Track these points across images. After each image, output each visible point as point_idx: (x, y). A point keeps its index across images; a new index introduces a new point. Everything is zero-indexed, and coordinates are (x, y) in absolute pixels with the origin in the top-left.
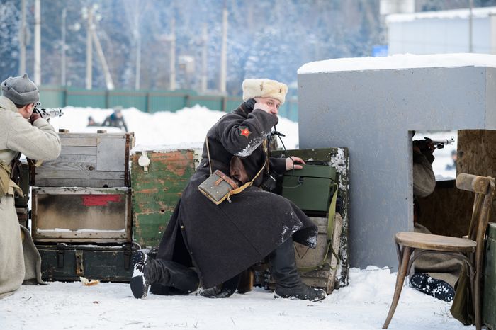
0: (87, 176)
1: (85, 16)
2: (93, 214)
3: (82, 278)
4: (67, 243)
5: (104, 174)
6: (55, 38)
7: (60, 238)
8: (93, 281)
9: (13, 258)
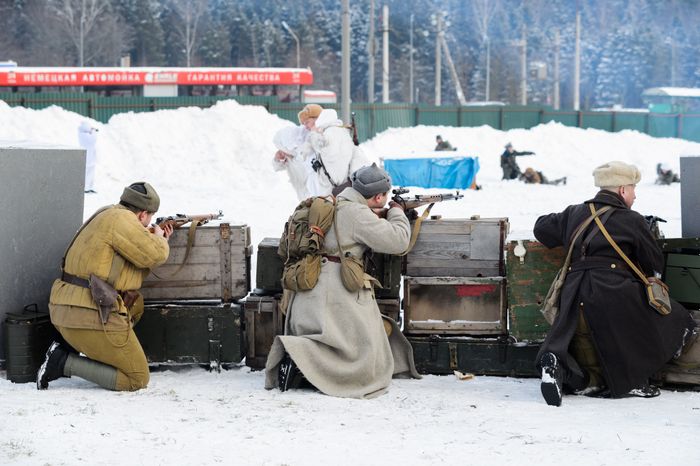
0: (460, 264)
1: (434, 23)
2: (467, 305)
3: (456, 372)
4: (440, 335)
5: (478, 263)
6: (402, 42)
7: (433, 329)
8: (467, 375)
9: (382, 351)
